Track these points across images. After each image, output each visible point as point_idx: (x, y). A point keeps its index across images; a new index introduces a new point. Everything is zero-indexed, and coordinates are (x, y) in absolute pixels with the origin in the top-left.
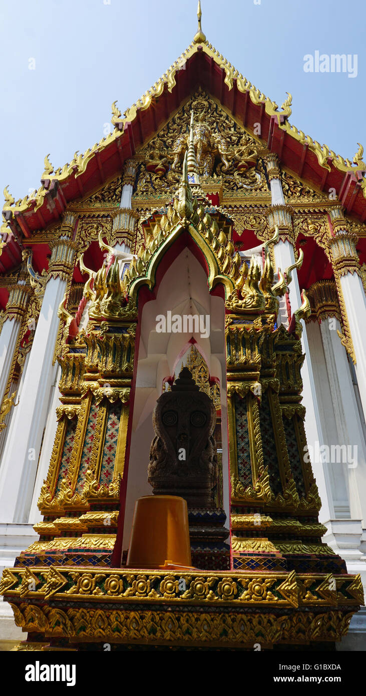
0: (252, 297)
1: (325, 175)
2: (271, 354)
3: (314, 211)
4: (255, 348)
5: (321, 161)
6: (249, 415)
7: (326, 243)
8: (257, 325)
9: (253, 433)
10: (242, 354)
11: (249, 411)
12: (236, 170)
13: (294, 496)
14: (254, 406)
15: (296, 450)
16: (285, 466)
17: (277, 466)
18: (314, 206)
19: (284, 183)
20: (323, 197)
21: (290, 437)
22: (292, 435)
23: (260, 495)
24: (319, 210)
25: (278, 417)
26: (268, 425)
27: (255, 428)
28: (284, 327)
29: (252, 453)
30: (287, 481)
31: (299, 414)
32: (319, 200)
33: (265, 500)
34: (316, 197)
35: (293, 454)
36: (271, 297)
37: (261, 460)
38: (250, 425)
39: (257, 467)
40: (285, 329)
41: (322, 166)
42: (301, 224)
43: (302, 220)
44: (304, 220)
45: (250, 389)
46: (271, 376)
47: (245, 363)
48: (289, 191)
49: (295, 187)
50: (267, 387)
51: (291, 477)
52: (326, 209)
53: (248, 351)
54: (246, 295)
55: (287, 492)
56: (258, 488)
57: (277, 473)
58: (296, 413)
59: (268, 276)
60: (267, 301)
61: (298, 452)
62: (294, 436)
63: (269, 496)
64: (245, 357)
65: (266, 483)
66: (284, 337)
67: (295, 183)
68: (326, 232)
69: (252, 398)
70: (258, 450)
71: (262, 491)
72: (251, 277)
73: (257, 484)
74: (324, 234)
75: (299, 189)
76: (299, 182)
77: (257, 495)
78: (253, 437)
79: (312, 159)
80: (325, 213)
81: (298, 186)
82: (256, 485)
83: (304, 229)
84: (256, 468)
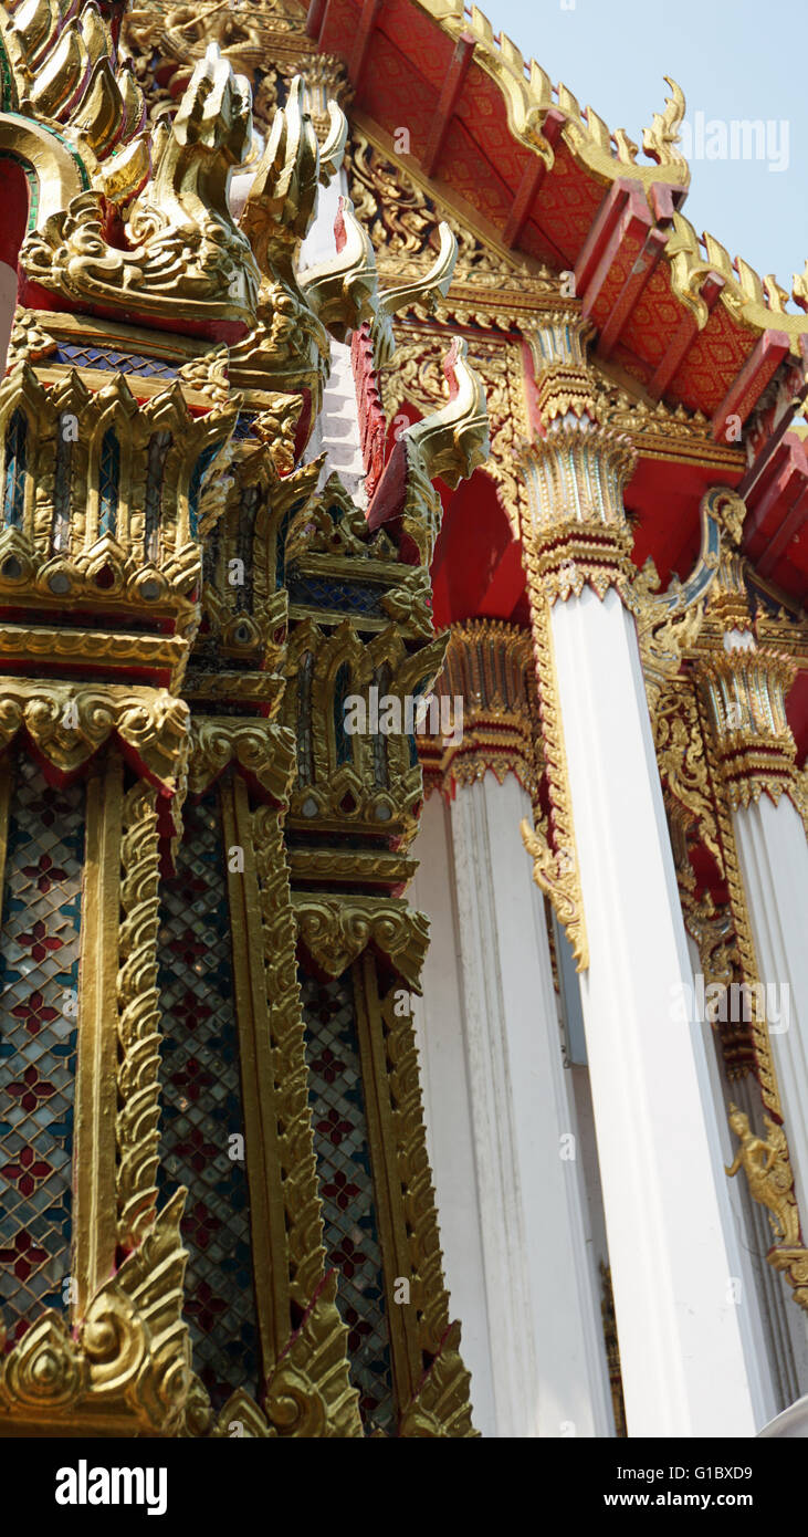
0: (189, 240)
1: (529, 182)
2: (264, 597)
3: (472, 320)
4: (173, 510)
5: (519, 119)
6: (93, 888)
7: (508, 459)
8: (198, 387)
9: (108, 984)
10: (91, 526)
11: (94, 858)
12: (163, 98)
13: (331, 1410)
14: (134, 833)
15: (356, 1158)
16: (289, 1225)
17: (237, 1224)
18: (473, 299)
19: (359, 188)
20: (512, 271)
21: (329, 1078)
22: (342, 1067)
23: (109, 1378)
24: (492, 322)
25: (275, 940)
26: (208, 978)
27: (122, 961)
28: (343, 493)
29: (87, 1107)
30: (298, 1316)
31: (393, 951)
32: (493, 279)
33: (143, 1415)
34: (483, 264)
35: (340, 1177)
36: (288, 305)
37: (142, 1152)
38: (91, 937)
39: (115, 1196)
40: (349, 500)
41: (518, 137)
42: (412, 367)
43: (419, 350)
44: (426, 353)
45: (114, 730)
46: (254, 709)
47: (105, 576)
48: (378, 225)
49: (402, 212)
50: (222, 763)
51: (322, 1290)
52: (521, 323)
53: (130, 522)
54: (152, 230)
55: (292, 1380)
56: (101, 1328)
57: (240, 1264)
58: (372, 943)
59: (282, 187)
60: (268, 322)
61: (369, 1172)
62: (350, 1077)
63: (176, 1384)
64: (106, 542)
65: (165, 1299)
66: (337, 539)
67: (405, 195)
68: (510, 415)
69: (127, 785)
70: (132, 1091)
71: (133, 1352)
72: (193, 135)
73: (103, 1305)
74: (502, 422)
75: (420, 223)
76: (419, 195)
77: (90, 1381)
78: (105, 1012)
79: (485, 106)
80: (514, 335)
81: (416, 211)
82: (94, 1312)
83: (424, 391)
84: (103, 1204)
